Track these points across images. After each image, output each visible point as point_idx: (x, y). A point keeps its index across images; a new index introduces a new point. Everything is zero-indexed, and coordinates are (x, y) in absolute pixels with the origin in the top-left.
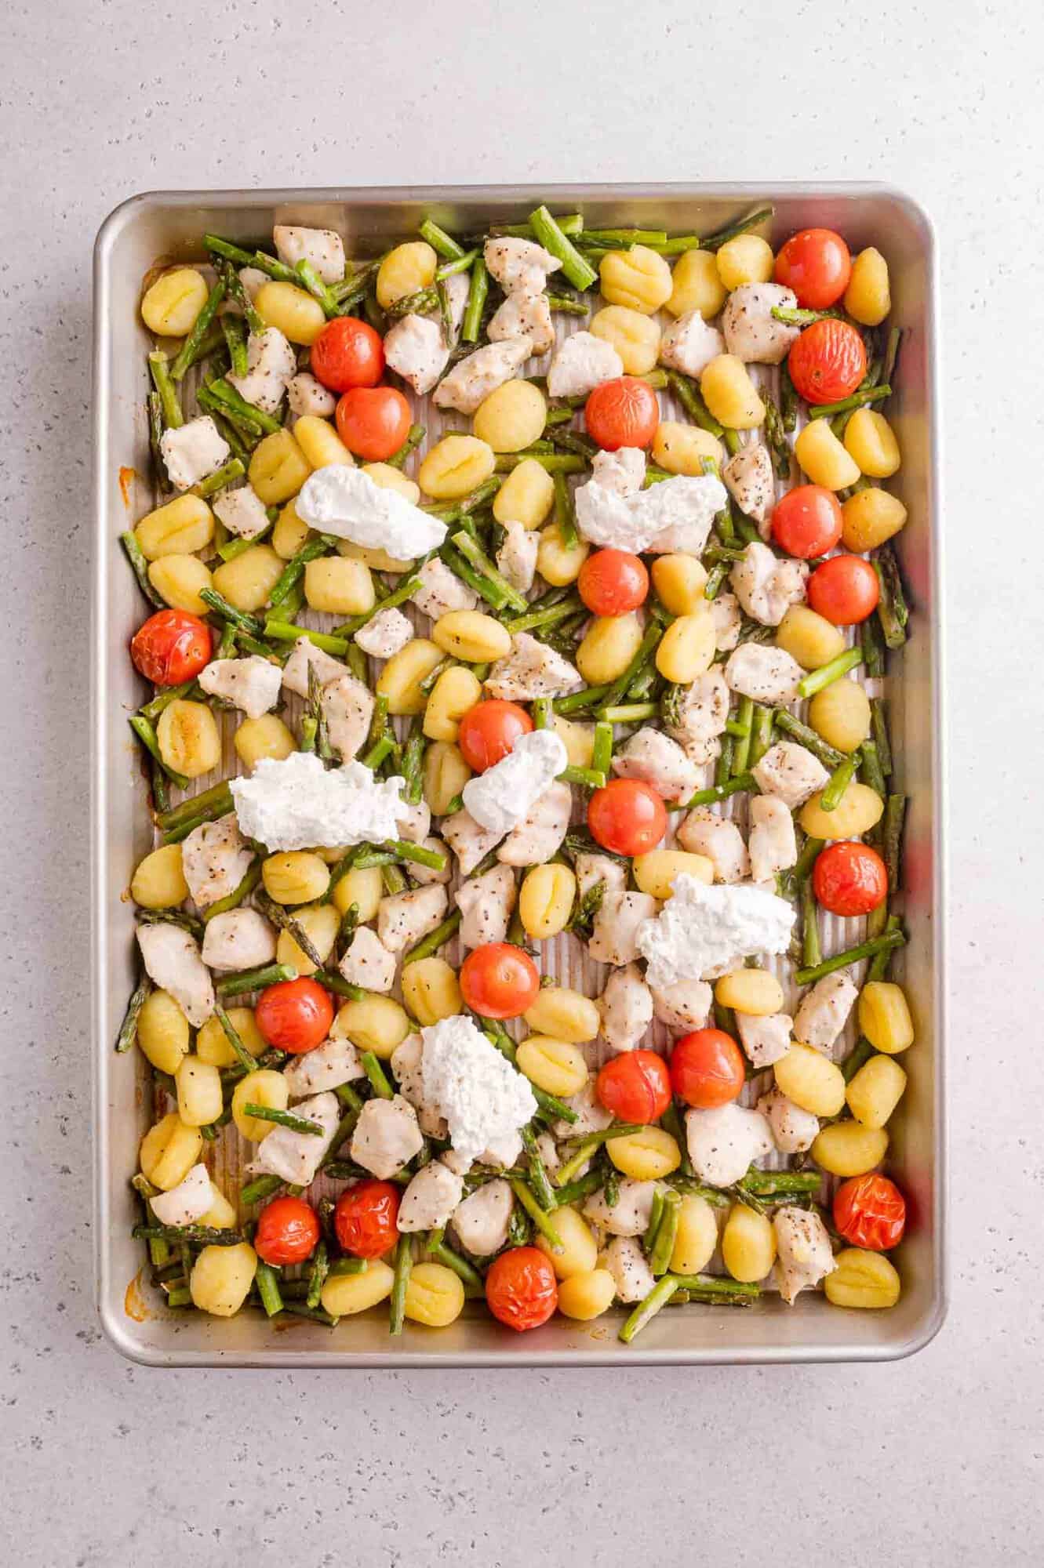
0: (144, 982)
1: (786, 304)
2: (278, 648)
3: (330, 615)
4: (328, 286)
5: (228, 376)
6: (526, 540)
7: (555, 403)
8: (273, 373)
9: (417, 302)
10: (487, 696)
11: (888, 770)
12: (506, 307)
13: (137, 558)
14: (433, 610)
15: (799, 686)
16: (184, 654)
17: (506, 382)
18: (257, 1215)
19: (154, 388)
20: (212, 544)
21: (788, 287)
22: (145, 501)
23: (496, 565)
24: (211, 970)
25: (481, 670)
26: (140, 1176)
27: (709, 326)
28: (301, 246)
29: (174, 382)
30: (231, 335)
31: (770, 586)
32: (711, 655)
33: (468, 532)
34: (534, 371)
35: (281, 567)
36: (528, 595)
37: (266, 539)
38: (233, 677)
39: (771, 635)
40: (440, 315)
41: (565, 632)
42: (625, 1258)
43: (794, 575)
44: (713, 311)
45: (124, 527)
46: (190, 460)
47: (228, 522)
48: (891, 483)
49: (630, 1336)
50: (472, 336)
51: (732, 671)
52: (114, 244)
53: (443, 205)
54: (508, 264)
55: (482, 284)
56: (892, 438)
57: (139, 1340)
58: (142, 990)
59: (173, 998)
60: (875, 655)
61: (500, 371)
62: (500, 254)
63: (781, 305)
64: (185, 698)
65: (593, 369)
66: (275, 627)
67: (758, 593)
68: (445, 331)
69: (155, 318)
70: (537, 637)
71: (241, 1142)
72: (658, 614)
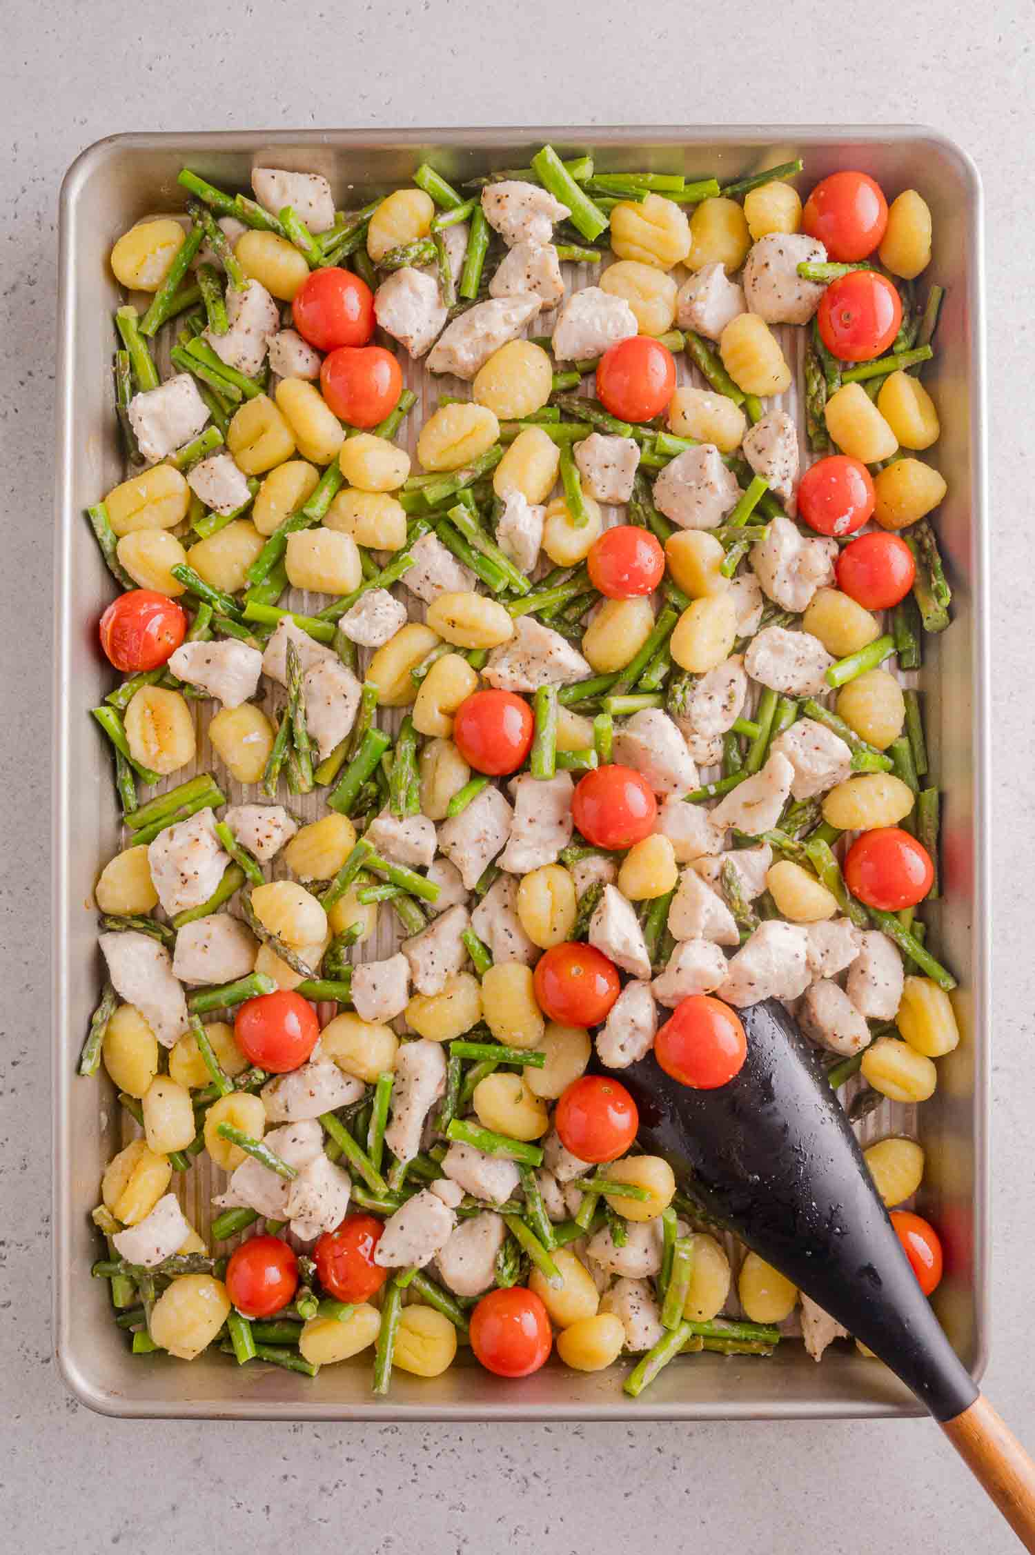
0: (108, 997)
1: (815, 259)
2: (258, 630)
3: (313, 594)
4: (314, 235)
5: (204, 334)
6: (529, 513)
7: (560, 367)
8: (253, 330)
9: (413, 253)
10: (484, 685)
11: (922, 770)
12: (509, 261)
13: (104, 534)
14: (426, 593)
15: (827, 673)
16: (155, 639)
17: (507, 342)
18: (230, 1252)
19: (122, 346)
20: (186, 520)
21: (818, 239)
22: (114, 471)
23: (496, 542)
24: (184, 984)
25: (477, 659)
26: (101, 1208)
27: (731, 281)
28: (284, 191)
29: (145, 337)
30: (207, 288)
31: (795, 567)
32: (730, 643)
33: (467, 506)
34: (538, 331)
35: (262, 544)
36: (530, 576)
37: (245, 514)
38: (208, 661)
39: (796, 620)
40: (437, 270)
41: (570, 615)
42: (633, 1300)
43: (821, 556)
44: (735, 264)
45: (90, 499)
46: (163, 428)
47: (204, 497)
48: (929, 455)
49: (637, 1387)
50: (470, 291)
51: (754, 658)
52: (82, 191)
53: (440, 148)
54: (510, 213)
55: (482, 237)
56: (931, 406)
57: (102, 1388)
58: (107, 1005)
59: (141, 1014)
60: (910, 642)
61: (502, 331)
62: (499, 201)
63: (809, 259)
64: (156, 684)
65: (604, 327)
66: (255, 609)
67: (782, 575)
68: (442, 287)
69: (126, 270)
70: (540, 621)
71: (214, 1171)
72: (673, 598)
